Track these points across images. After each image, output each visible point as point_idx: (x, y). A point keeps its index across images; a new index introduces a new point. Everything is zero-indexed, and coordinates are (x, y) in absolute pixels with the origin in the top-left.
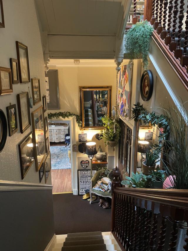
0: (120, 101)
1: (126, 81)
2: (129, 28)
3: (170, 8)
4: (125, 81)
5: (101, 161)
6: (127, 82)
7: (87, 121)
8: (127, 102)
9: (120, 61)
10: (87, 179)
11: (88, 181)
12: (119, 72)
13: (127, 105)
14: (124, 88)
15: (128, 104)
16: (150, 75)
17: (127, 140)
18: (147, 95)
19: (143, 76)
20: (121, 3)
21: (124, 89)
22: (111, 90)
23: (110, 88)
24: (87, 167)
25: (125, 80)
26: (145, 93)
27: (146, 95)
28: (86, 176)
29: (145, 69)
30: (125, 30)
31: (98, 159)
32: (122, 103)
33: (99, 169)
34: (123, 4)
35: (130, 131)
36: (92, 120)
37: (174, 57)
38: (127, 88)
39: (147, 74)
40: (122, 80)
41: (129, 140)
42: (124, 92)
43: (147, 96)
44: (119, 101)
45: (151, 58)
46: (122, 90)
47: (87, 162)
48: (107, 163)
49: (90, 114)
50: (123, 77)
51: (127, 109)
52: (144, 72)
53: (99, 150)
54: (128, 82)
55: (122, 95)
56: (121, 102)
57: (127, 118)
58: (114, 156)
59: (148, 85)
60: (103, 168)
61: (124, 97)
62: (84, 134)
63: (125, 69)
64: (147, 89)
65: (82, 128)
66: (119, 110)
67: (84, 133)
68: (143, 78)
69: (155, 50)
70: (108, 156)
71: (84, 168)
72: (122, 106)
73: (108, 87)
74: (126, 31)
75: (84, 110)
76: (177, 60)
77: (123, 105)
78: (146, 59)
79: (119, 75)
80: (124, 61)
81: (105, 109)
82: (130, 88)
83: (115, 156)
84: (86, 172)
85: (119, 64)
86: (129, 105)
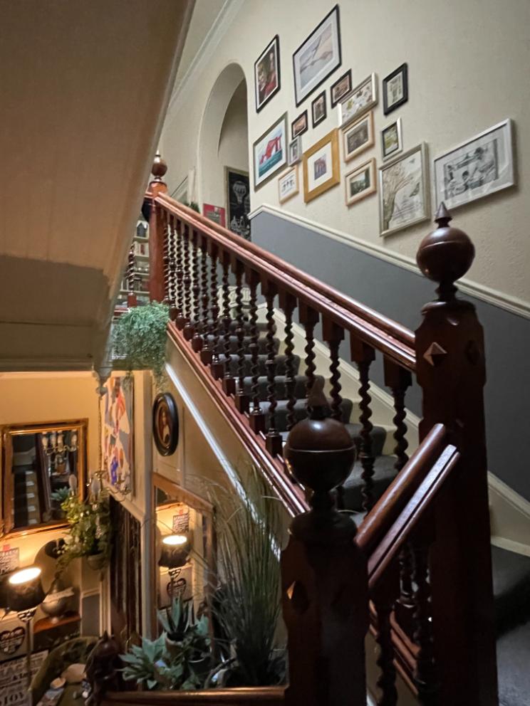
0: (110, 454)
1: (121, 410)
2: (120, 314)
3: (196, 291)
4: (119, 411)
5: (62, 616)
6: (122, 414)
7: (21, 503)
8: (126, 456)
9: (106, 375)
10: (15, 687)
11: (20, 693)
12: (104, 397)
13: (126, 464)
14: (117, 424)
15: (129, 461)
16: (170, 403)
17: (131, 547)
18: (168, 444)
19: (157, 404)
20: (102, 271)
21: (117, 428)
22: (85, 429)
23: (84, 423)
24: (17, 647)
25: (118, 407)
26: (162, 438)
27: (166, 442)
28: (15, 678)
29: (160, 392)
30: (114, 317)
31: (51, 614)
32: (115, 458)
33: (57, 642)
34: (105, 273)
35: (136, 524)
36: (37, 501)
37: (211, 376)
38: (124, 426)
39: (164, 400)
40: (111, 408)
41: (136, 546)
42: (118, 434)
43: (167, 446)
44: (108, 454)
45: (170, 370)
46: (113, 429)
47: (19, 632)
48: (79, 620)
49: (30, 483)
50: (114, 402)
51: (126, 474)
52: (158, 396)
53: (55, 586)
54: (125, 414)
55: (113, 440)
56: (113, 456)
57: (129, 496)
58: (98, 595)
59: (167, 423)
60: (67, 638)
61: (119, 445)
62: (12, 550)
63: (118, 384)
64: (166, 431)
65: (5, 534)
66: (108, 474)
67: (12, 547)
68: (156, 408)
69: (175, 359)
70: (82, 596)
71: (6, 653)
72: (115, 466)
73: (77, 422)
74: (115, 319)
75: (13, 476)
76: (216, 382)
77: (117, 464)
78: (160, 373)
79: (103, 403)
80: (115, 374)
81: (73, 479)
82: (130, 426)
83: (100, 592)
84: (14, 667)
85: (102, 380)
86: (130, 465)
